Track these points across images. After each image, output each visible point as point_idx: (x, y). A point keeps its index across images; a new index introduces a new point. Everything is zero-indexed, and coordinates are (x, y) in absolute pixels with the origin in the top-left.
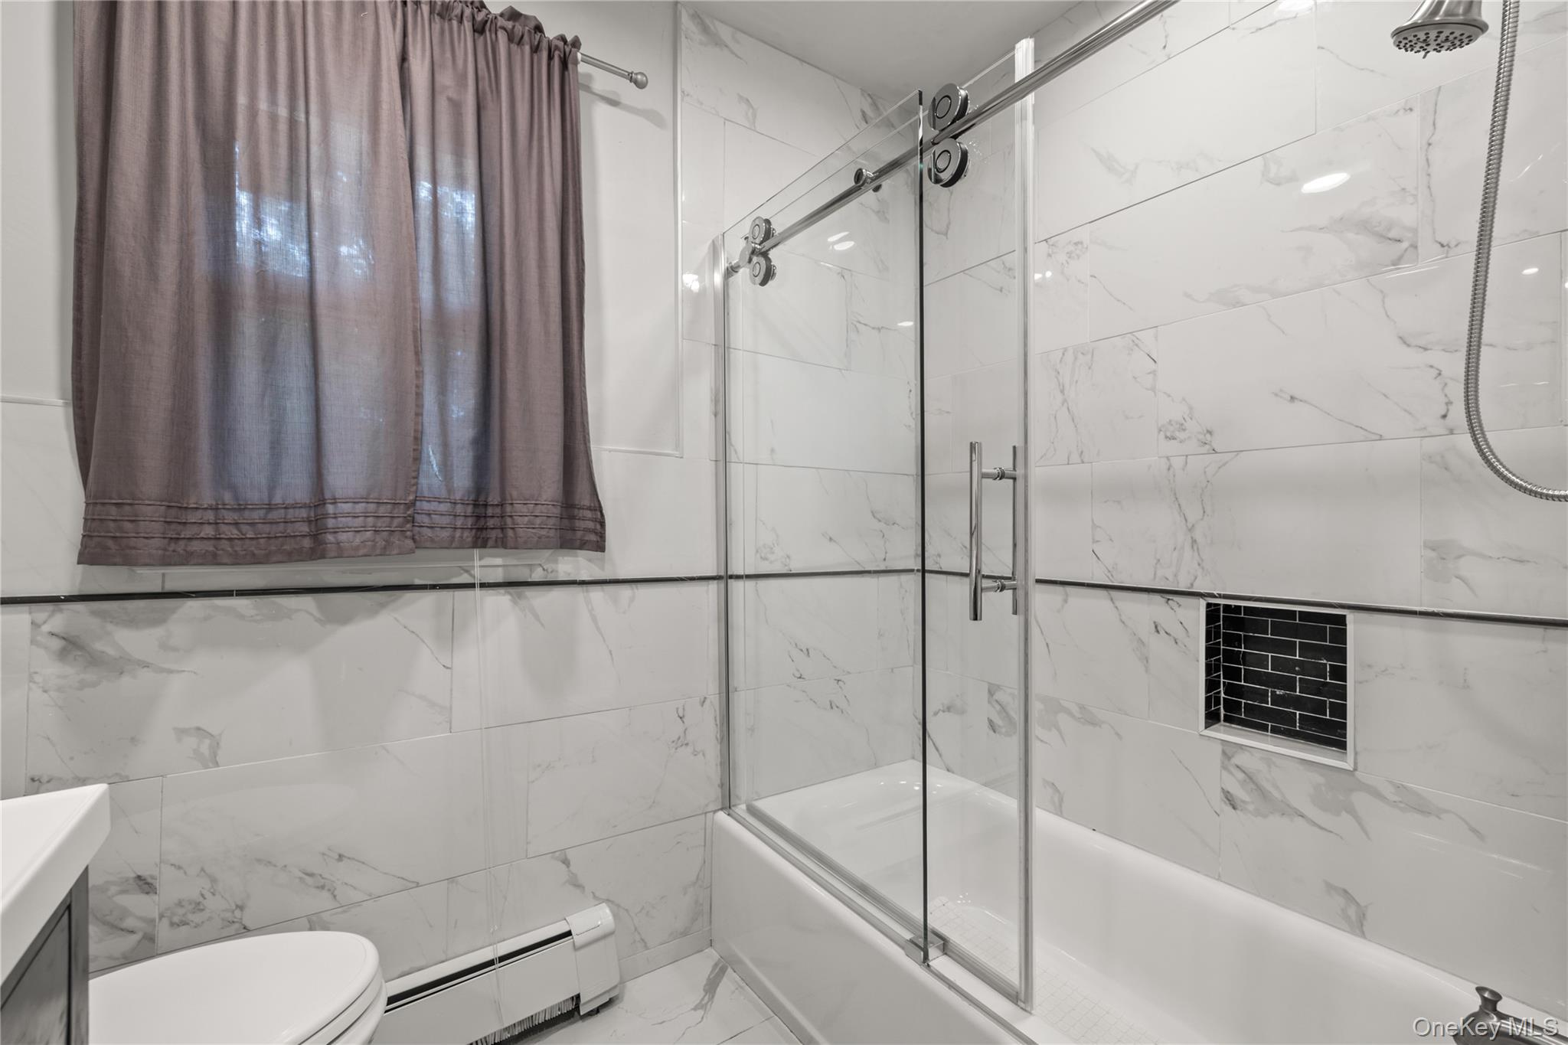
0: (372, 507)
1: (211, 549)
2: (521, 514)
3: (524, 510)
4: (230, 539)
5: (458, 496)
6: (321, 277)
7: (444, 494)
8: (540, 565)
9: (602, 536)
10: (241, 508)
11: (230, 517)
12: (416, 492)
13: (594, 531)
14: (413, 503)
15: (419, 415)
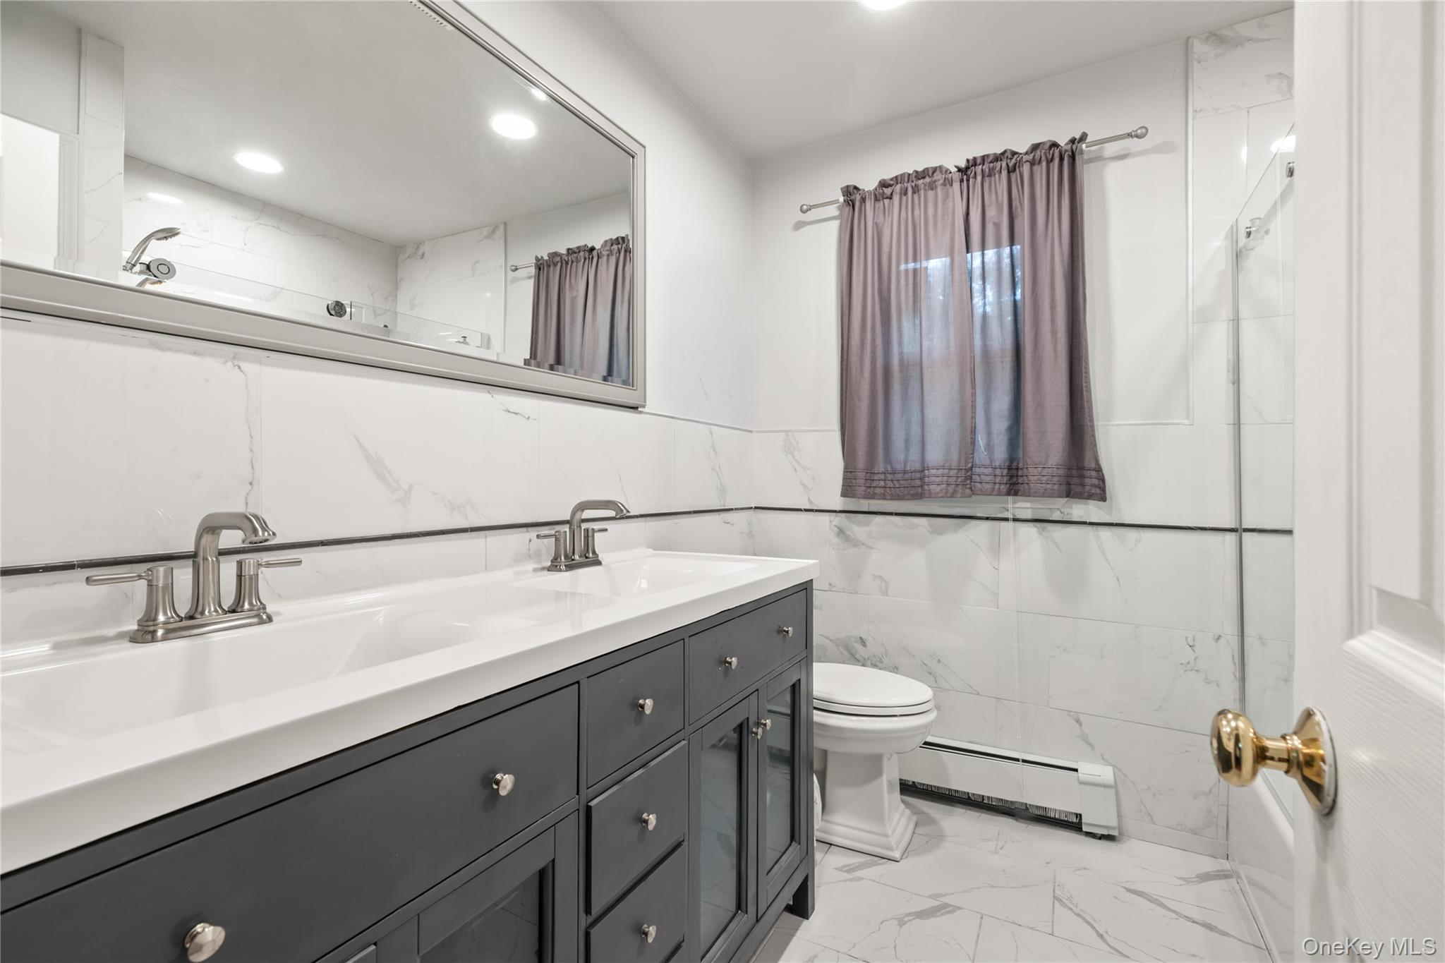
0: (946, 471)
1: (883, 492)
2: (1033, 475)
3: (1035, 471)
4: (890, 488)
5: (997, 463)
6: (925, 353)
7: (988, 462)
8: (1058, 509)
9: (1103, 489)
10: (893, 473)
11: (890, 477)
12: (973, 462)
13: (1096, 486)
14: (971, 469)
15: (973, 417)
